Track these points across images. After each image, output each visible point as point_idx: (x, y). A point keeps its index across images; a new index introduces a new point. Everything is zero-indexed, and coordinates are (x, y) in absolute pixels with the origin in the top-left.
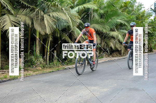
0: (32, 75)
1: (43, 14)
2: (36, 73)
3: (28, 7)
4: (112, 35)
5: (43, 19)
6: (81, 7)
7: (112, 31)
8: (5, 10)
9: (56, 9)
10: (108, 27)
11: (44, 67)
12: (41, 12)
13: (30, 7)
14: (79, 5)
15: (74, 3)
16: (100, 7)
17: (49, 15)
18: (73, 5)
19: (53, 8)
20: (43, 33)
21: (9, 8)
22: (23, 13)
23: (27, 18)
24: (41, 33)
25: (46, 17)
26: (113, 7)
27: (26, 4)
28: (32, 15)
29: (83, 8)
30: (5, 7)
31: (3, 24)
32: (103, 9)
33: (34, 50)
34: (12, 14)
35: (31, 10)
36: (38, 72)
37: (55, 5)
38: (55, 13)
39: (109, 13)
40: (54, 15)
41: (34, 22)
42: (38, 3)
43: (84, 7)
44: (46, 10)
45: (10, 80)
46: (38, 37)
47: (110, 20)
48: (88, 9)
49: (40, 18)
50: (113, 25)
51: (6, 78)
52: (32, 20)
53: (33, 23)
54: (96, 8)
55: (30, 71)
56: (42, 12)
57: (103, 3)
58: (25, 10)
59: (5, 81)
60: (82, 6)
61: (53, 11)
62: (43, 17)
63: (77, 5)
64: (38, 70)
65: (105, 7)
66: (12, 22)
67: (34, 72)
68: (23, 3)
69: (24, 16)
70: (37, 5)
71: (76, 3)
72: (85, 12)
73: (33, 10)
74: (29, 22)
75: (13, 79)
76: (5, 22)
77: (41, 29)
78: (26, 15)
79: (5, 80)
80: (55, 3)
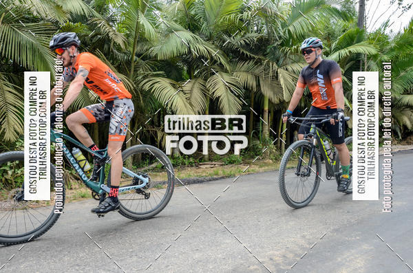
0: (258, 173)
1: (277, 67)
2: (263, 168)
3: (251, 58)
4: (407, 101)
5: (277, 77)
6: (344, 52)
7: (408, 94)
8: (216, 66)
9: (298, 57)
10: (400, 87)
11: (276, 159)
12: (273, 65)
13: (254, 58)
14: (339, 49)
15: (330, 46)
16: (382, 51)
17: (287, 70)
18: (328, 49)
19: (293, 57)
20: (276, 100)
21: (223, 62)
22: (243, 69)
23: (250, 77)
24: (273, 101)
25: (281, 72)
26: (409, 47)
27: (248, 54)
28: (257, 71)
29: (348, 54)
30: (216, 61)
31: (214, 88)
32: (387, 54)
33: (261, 129)
34: (226, 71)
35: (256, 63)
36: (266, 168)
37: (297, 52)
38: (296, 64)
39: (401, 59)
40: (295, 69)
41: (261, 82)
42: (268, 50)
43: (350, 52)
44: (281, 61)
45: (223, 178)
46: (266, 108)
47: (402, 74)
48: (359, 54)
49: (271, 74)
50: (410, 82)
51: (217, 174)
52: (257, 79)
53: (258, 85)
54: (373, 51)
55: (253, 166)
56: (275, 64)
57: (388, 43)
58: (246, 63)
59: (217, 179)
60: (347, 51)
61: (294, 62)
62: (277, 72)
63: (336, 49)
64: (266, 164)
65: (392, 50)
66: (227, 84)
67: (261, 167)
68: (243, 52)
69: (245, 74)
70: (265, 53)
71: (333, 46)
72: (351, 60)
73: (258, 62)
74: (252, 83)
75: (229, 177)
76: (215, 84)
77: (272, 93)
78: (247, 71)
79: (215, 177)
80: (297, 47)
